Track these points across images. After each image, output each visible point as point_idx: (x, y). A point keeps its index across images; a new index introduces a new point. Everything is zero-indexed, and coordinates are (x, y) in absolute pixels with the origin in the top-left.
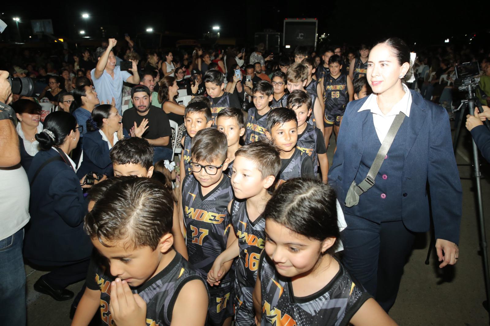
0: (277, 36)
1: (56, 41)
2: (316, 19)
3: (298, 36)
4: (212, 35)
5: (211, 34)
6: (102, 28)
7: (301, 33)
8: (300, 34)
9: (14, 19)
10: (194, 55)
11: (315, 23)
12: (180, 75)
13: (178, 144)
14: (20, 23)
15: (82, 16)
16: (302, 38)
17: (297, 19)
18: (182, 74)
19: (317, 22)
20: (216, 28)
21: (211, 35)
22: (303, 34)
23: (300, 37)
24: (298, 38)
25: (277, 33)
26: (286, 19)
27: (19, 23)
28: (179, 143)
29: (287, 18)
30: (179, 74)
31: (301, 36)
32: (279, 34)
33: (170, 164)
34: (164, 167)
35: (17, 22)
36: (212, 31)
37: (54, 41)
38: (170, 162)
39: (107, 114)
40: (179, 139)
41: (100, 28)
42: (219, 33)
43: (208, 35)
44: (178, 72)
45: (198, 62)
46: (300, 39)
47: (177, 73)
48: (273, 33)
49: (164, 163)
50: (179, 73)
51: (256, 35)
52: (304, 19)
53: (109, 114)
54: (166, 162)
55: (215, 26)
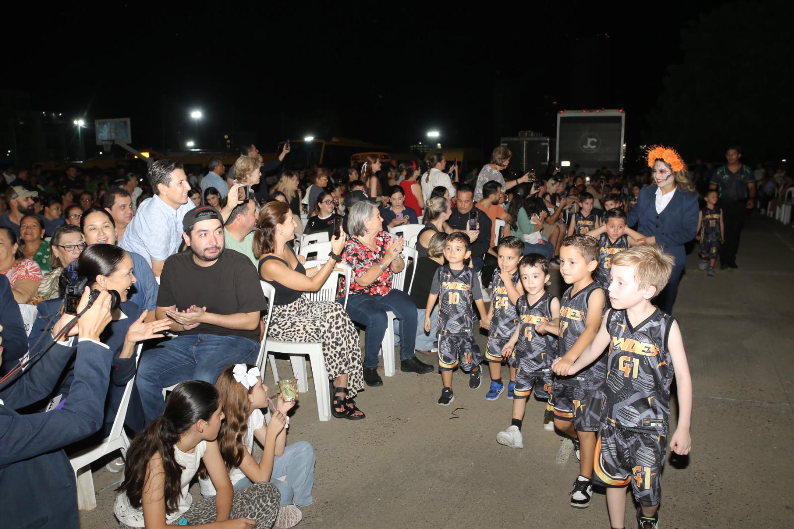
0: (543, 144)
1: (136, 157)
2: (621, 111)
3: (586, 145)
4: (426, 148)
5: (425, 146)
6: (226, 137)
7: (591, 137)
8: (590, 140)
9: (76, 122)
10: (363, 172)
11: (619, 118)
12: (327, 206)
13: (284, 333)
14: (84, 128)
15: (189, 115)
16: (594, 147)
17: (584, 111)
18: (331, 205)
19: (623, 115)
20: (433, 134)
21: (424, 148)
22: (595, 140)
23: (590, 145)
24: (585, 147)
25: (544, 139)
26: (562, 112)
27: (82, 128)
28: (285, 331)
29: (563, 110)
30: (324, 204)
31: (592, 143)
32: (548, 140)
33: (247, 372)
34: (233, 378)
35: (79, 128)
36: (426, 141)
37: (134, 157)
38: (250, 367)
39: (111, 268)
40: (286, 324)
41: (224, 137)
42: (439, 145)
43: (420, 148)
44: (324, 201)
45: (370, 185)
46: (589, 148)
47: (321, 202)
48: (536, 139)
49: (234, 371)
50: (326, 202)
51: (503, 142)
52: (597, 111)
53: (113, 270)
54: (239, 370)
55: (430, 132)
